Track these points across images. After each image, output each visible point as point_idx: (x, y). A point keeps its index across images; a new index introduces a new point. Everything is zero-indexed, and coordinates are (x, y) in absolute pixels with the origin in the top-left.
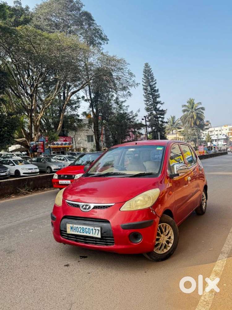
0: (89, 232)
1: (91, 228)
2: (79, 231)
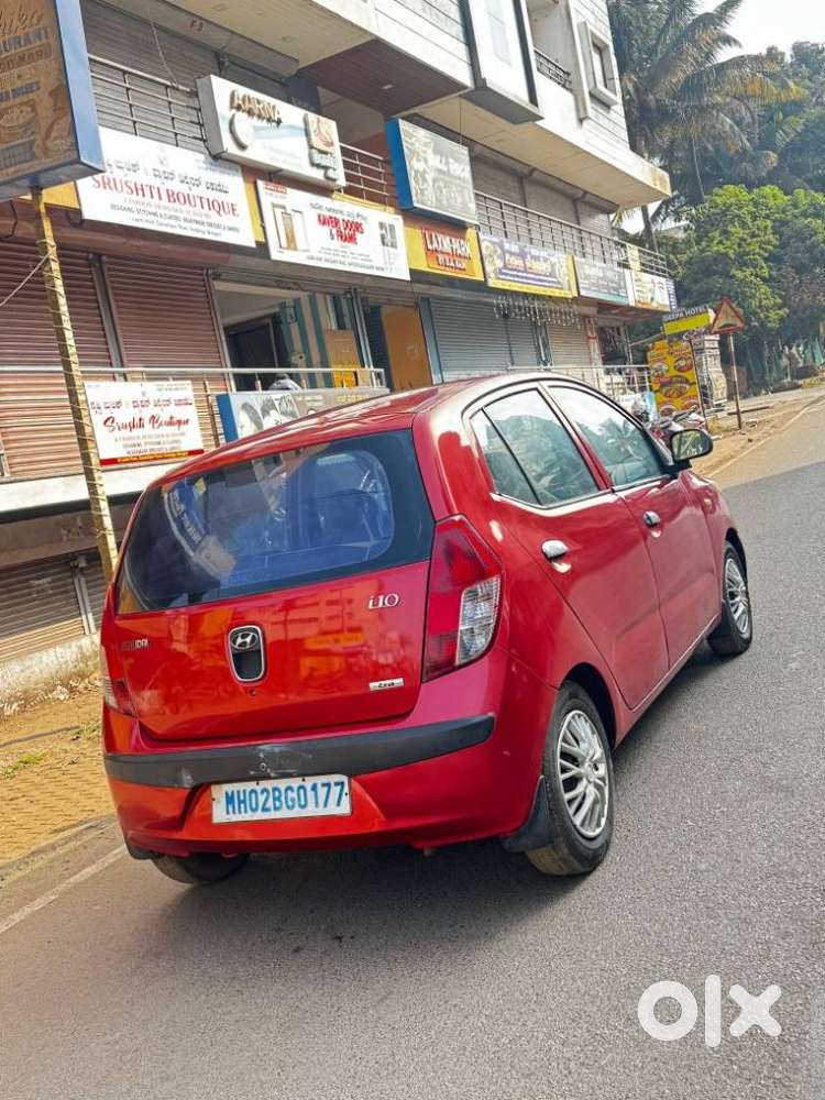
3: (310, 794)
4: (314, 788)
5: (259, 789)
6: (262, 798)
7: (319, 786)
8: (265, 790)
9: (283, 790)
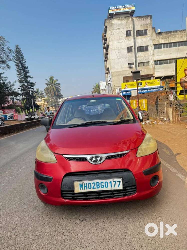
0: (107, 186)
1: (108, 181)
2: (92, 187)
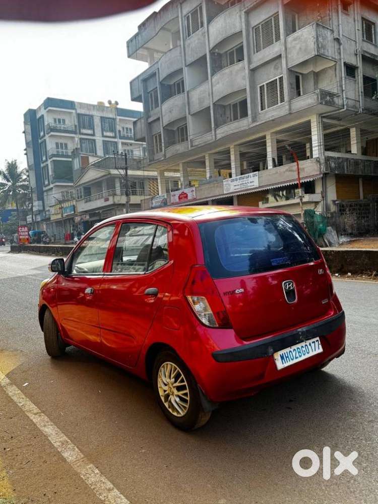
3: (309, 347)
4: (310, 344)
5: (292, 350)
6: (294, 354)
7: (311, 343)
8: (294, 350)
9: (300, 348)
